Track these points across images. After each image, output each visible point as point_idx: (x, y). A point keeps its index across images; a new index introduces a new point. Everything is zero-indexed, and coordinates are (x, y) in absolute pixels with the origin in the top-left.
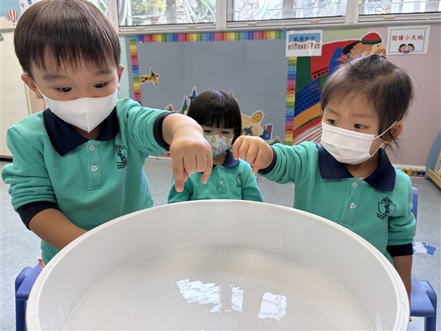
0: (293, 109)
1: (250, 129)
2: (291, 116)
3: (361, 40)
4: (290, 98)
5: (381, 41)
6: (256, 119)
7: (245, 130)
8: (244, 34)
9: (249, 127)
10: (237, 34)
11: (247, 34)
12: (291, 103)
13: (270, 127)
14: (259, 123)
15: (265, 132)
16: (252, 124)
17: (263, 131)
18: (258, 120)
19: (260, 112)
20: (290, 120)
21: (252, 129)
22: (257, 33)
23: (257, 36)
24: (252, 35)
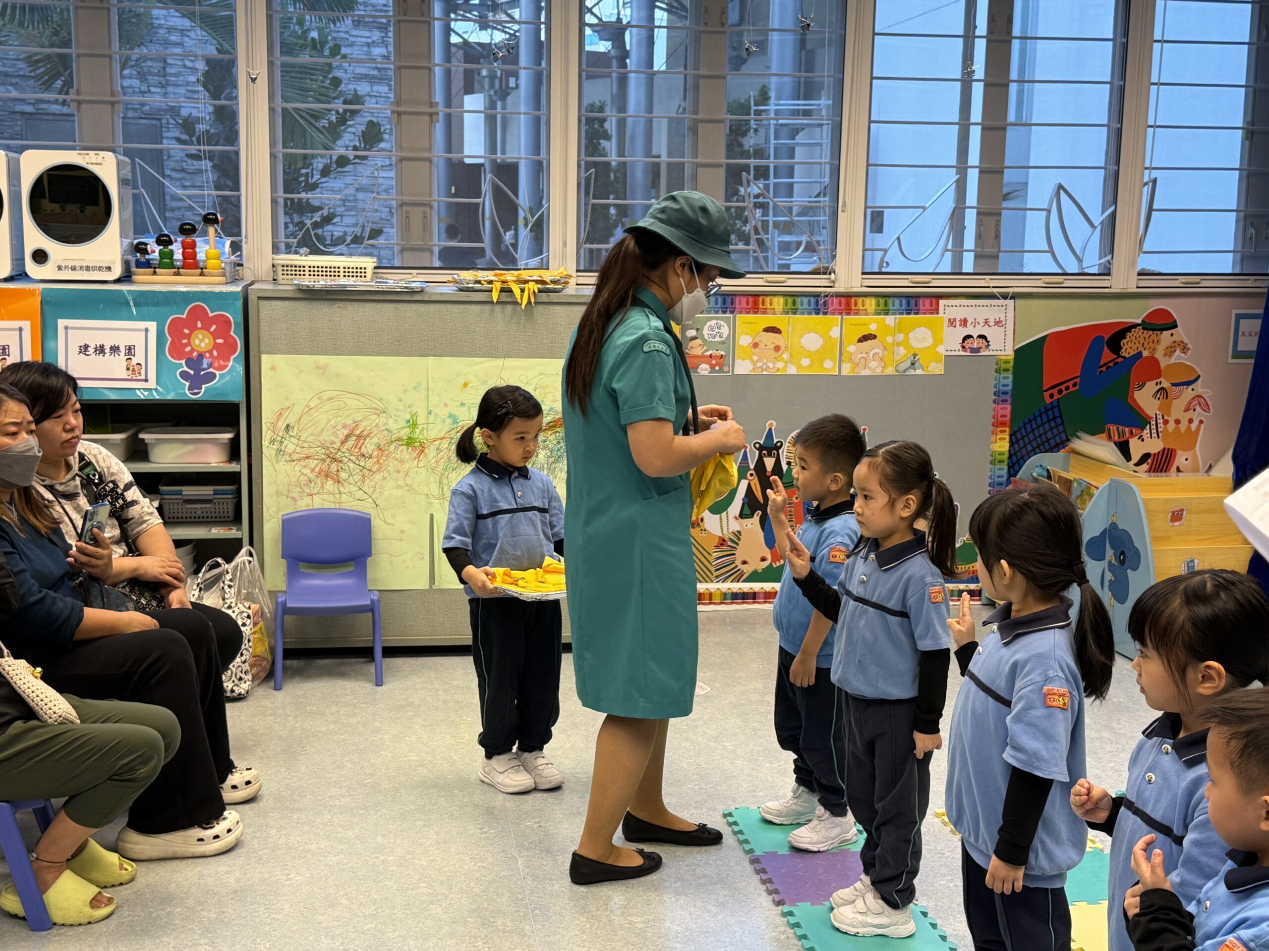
2: (1000, 484)
3: (1139, 321)
4: (999, 443)
5: (1176, 326)
8: (897, 301)
10: (882, 301)
11: (904, 301)
12: (1001, 454)
22: (927, 301)
23: (928, 306)
24: (916, 305)
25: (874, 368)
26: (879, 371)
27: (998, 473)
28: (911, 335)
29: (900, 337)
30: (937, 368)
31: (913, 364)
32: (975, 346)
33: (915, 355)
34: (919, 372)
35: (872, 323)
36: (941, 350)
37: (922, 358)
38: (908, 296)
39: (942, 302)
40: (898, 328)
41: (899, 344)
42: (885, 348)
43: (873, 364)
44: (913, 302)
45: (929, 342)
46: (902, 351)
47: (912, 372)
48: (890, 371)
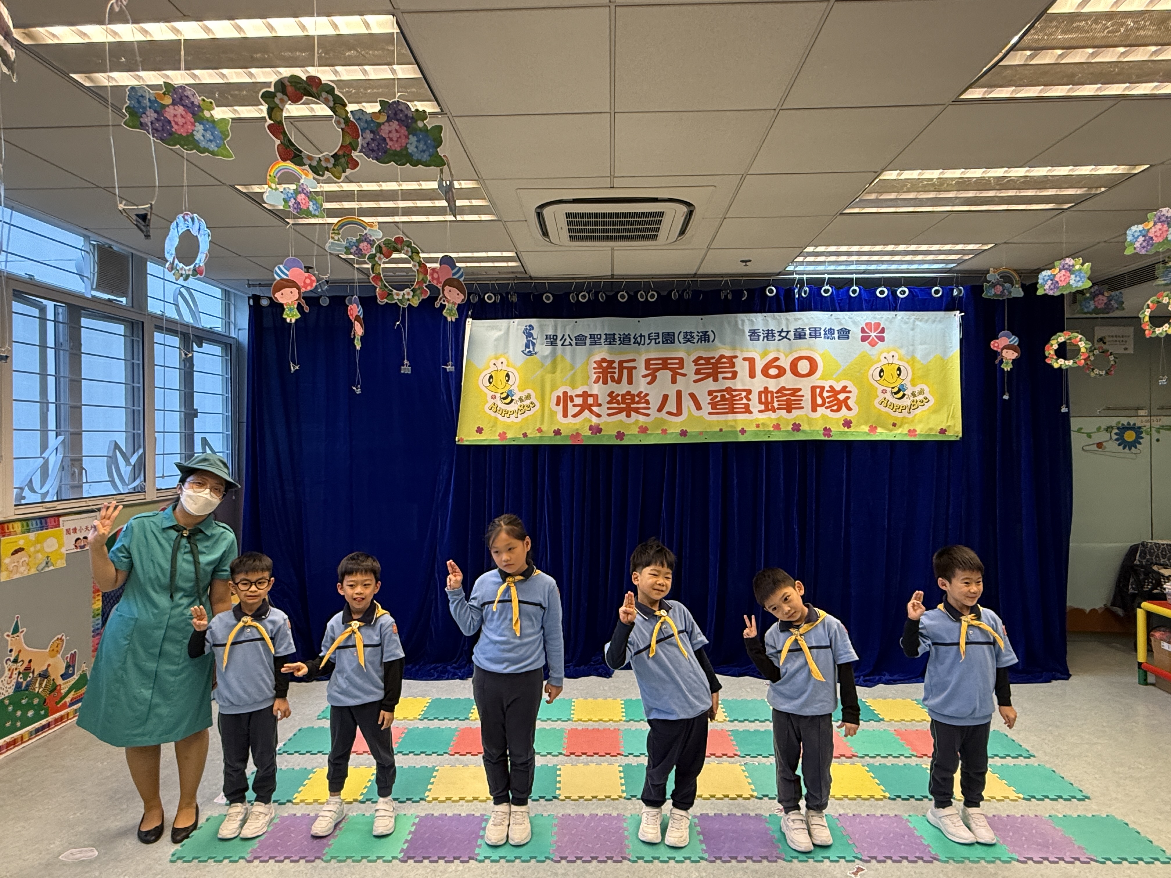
0: (100, 617)
1: (47, 670)
2: (98, 629)
4: (97, 603)
6: (54, 652)
7: (40, 675)
8: (34, 522)
9: (45, 668)
10: (25, 523)
11: (38, 521)
12: (98, 610)
13: (73, 656)
14: (59, 656)
15: (68, 667)
16: (50, 661)
17: (64, 665)
18: (57, 651)
19: (60, 636)
20: (98, 634)
21: (49, 669)
22: (52, 519)
23: (53, 523)
24: (46, 523)
25: (24, 572)
26: (26, 574)
27: (97, 622)
28: (45, 545)
29: (39, 546)
30: (61, 563)
31: (47, 563)
32: (82, 544)
33: (48, 557)
34: (51, 568)
35: (20, 540)
36: (64, 550)
37: (52, 559)
38: (41, 518)
39: (61, 519)
40: (38, 541)
41: (38, 552)
42: (30, 556)
43: (22, 569)
44: (43, 521)
45: (56, 546)
46: (40, 556)
47: (47, 569)
48: (33, 571)
